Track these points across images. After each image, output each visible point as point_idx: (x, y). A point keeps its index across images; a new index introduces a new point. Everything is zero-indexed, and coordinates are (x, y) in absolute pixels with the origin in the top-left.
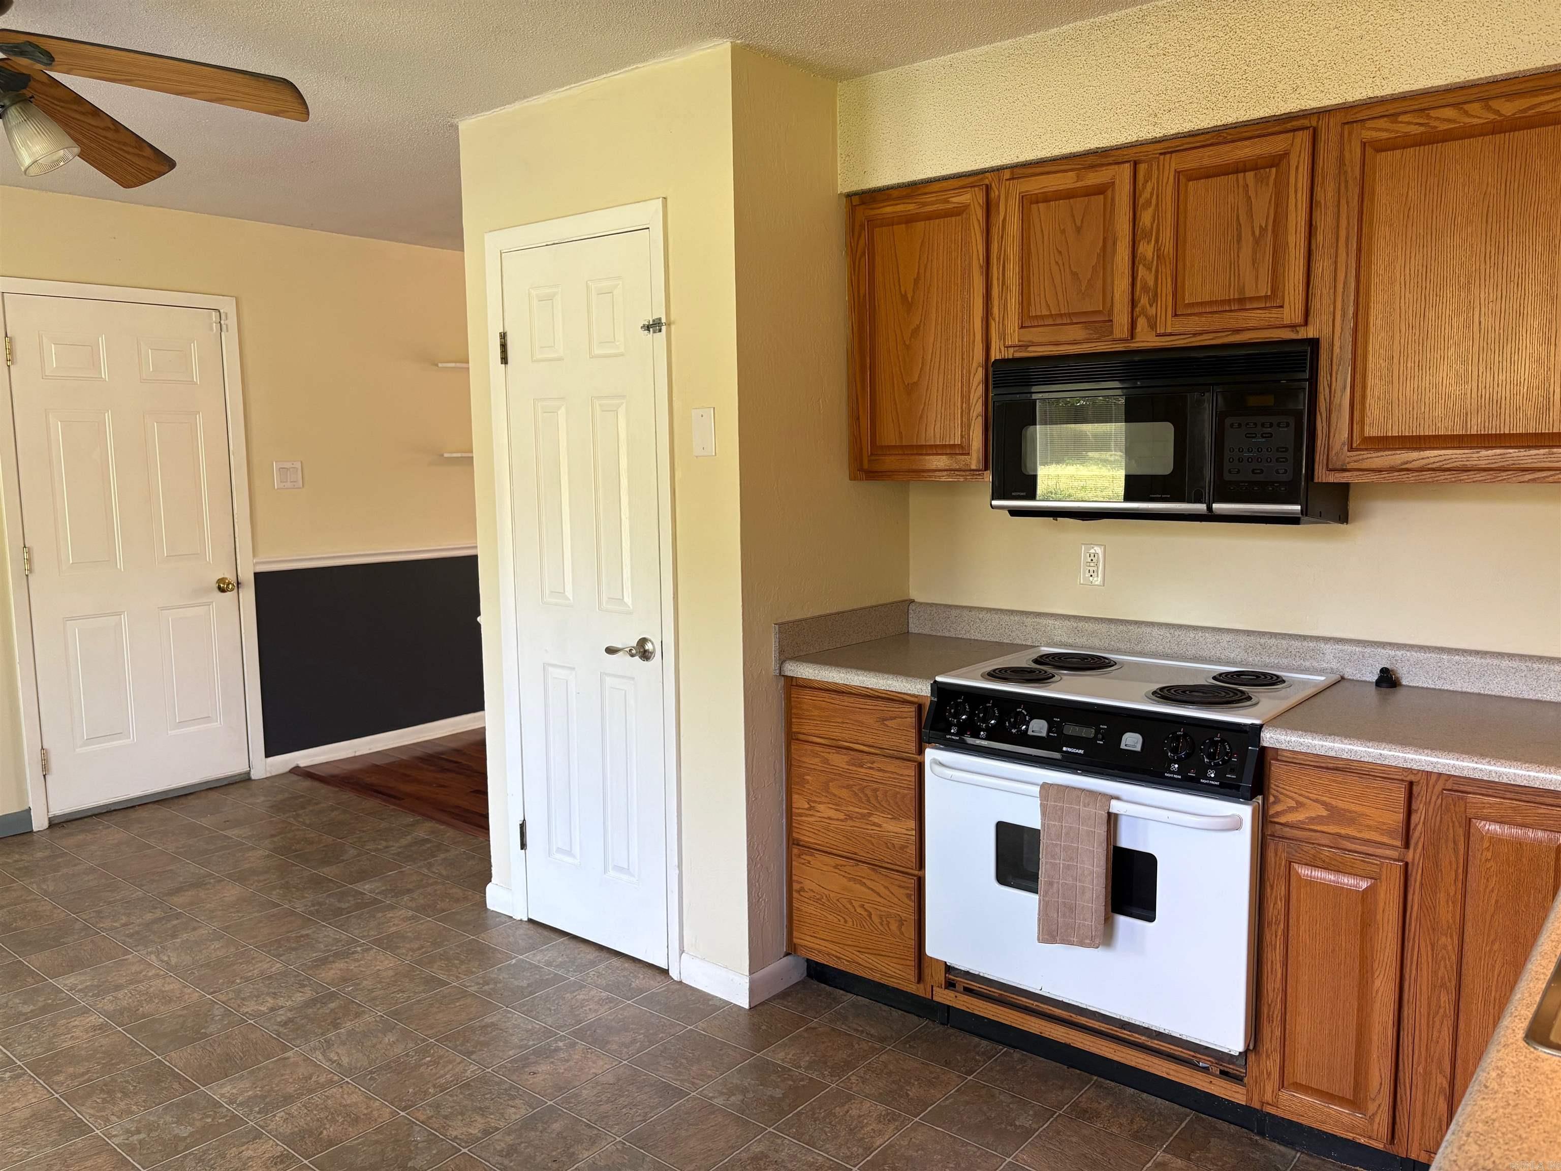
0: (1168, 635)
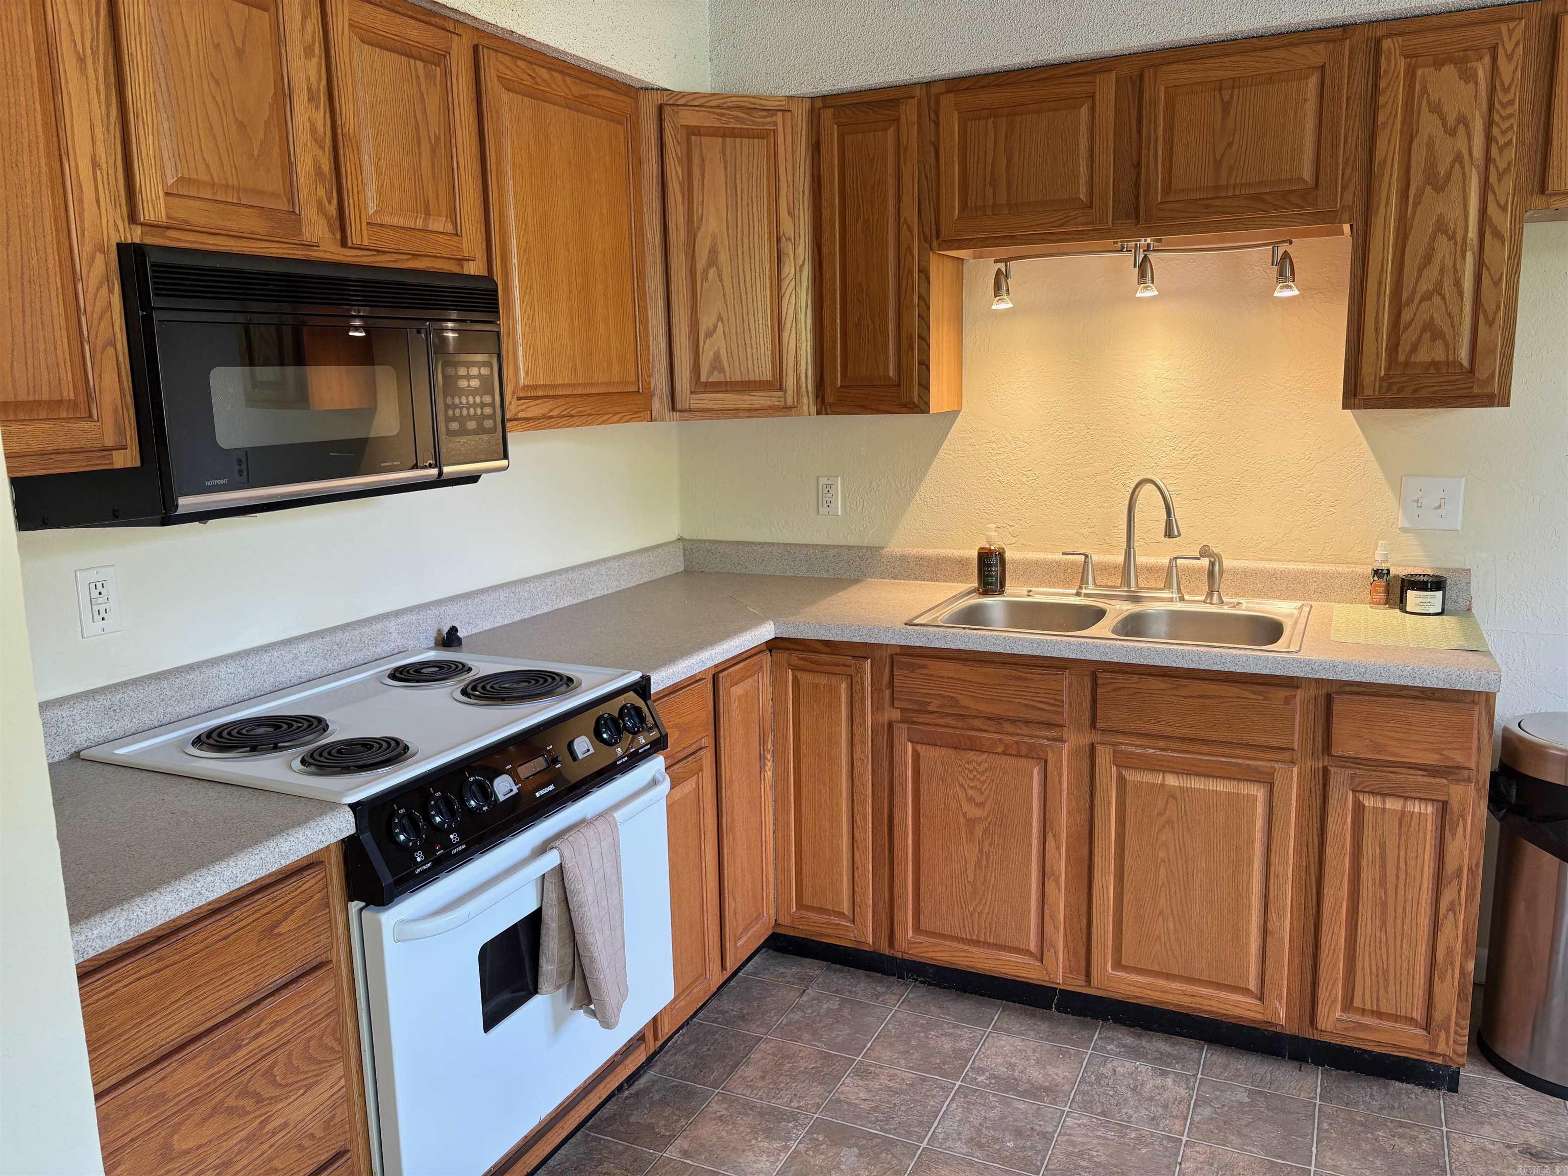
0: (241, 670)
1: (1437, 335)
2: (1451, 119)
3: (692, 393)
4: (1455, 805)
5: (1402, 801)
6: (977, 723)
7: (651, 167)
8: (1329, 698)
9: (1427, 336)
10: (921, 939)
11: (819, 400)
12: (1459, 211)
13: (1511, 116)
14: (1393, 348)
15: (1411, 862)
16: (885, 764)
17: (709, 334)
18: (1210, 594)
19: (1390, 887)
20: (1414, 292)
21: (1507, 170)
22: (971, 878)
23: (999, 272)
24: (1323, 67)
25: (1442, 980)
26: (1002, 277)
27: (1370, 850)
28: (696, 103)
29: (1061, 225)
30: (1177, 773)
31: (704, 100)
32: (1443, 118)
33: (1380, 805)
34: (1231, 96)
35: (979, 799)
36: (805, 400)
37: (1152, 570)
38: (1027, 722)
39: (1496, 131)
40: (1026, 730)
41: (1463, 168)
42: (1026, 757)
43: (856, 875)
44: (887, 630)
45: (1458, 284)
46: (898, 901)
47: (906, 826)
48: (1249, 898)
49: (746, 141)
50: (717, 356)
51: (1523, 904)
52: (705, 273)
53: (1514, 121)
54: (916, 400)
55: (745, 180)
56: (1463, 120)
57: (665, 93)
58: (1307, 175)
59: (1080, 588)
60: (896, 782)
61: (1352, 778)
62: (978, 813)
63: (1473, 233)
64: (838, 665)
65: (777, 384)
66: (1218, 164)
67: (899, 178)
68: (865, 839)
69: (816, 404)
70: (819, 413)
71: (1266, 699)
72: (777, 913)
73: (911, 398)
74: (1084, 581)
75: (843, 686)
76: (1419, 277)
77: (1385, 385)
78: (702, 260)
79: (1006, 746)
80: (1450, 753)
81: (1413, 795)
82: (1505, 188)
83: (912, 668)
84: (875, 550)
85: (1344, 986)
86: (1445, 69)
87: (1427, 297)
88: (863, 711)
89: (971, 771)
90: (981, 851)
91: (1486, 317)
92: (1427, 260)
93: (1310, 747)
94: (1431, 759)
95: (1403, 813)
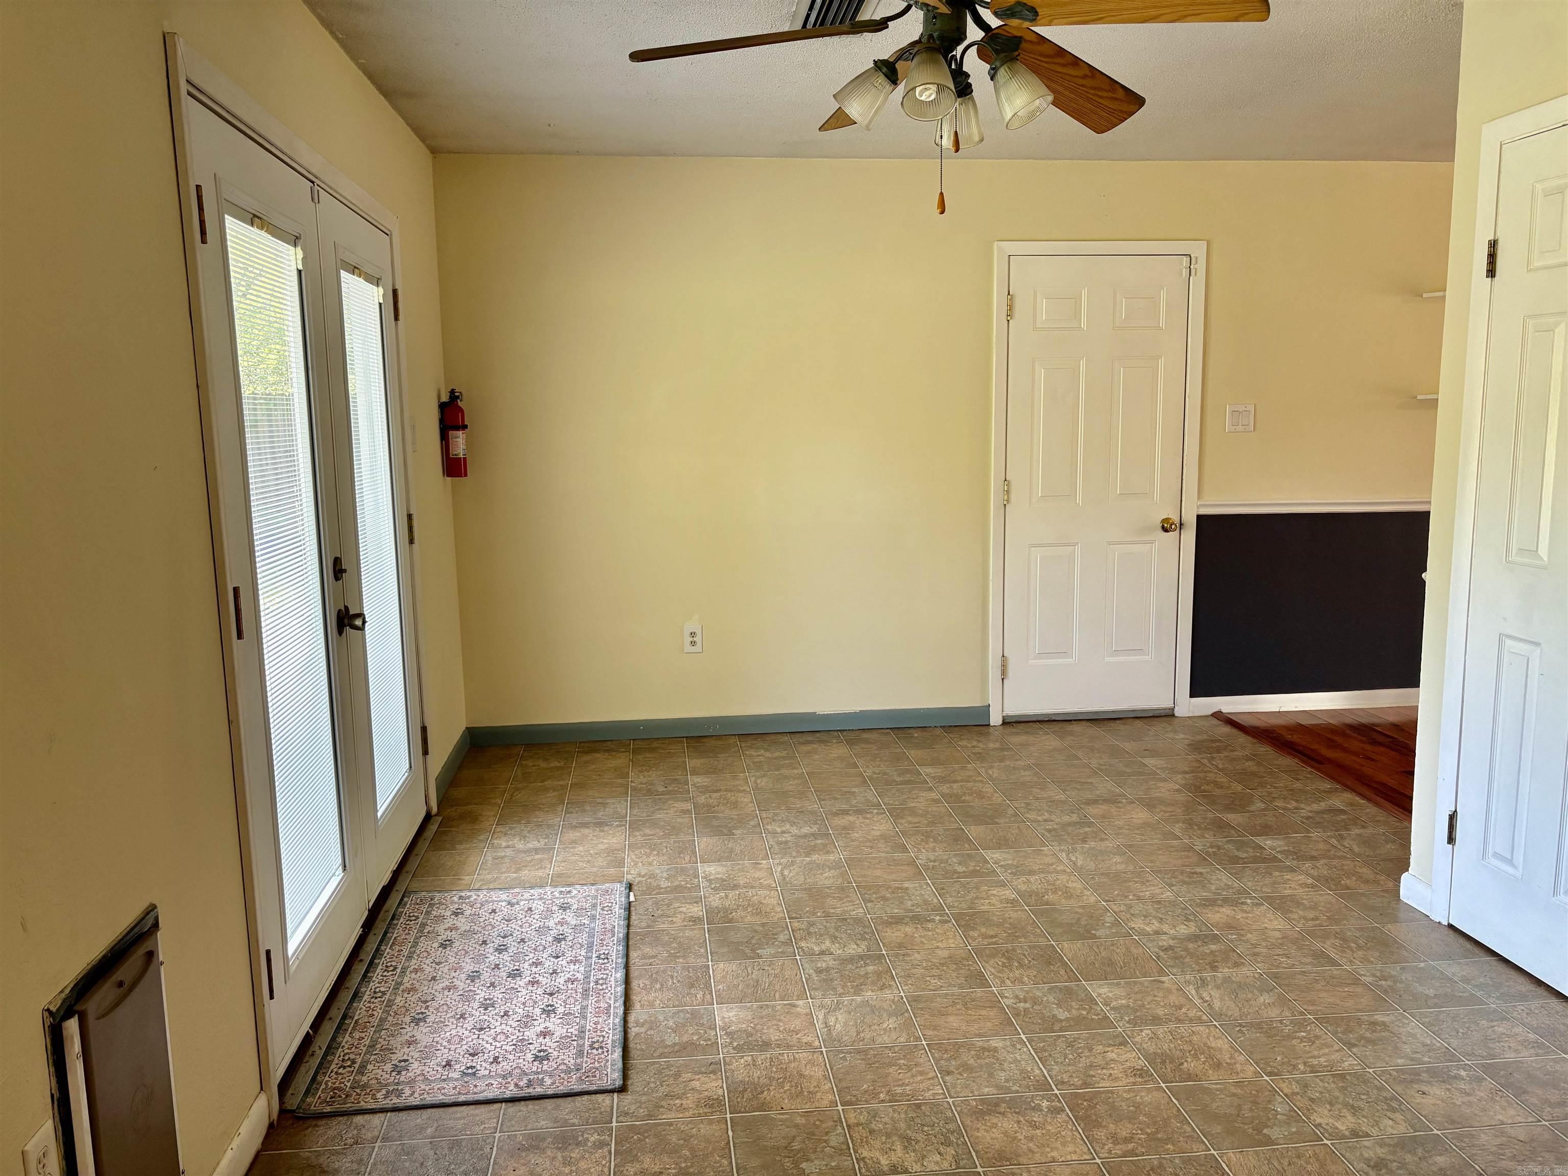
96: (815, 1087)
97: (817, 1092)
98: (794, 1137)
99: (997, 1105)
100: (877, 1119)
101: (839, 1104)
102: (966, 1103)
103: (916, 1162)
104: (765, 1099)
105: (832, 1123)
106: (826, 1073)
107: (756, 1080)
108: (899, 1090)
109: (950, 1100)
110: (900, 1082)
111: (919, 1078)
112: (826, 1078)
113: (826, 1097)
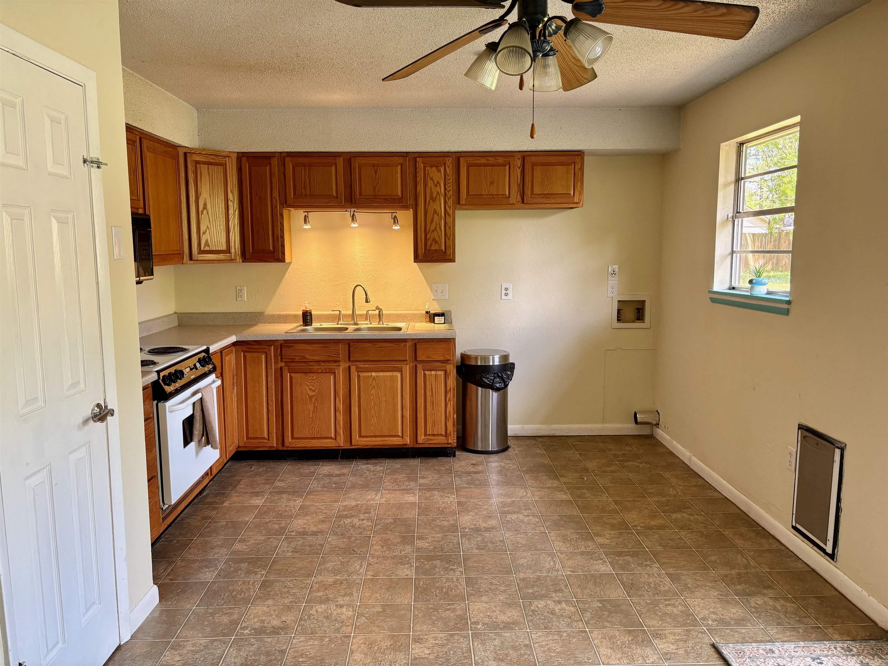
1: (436, 242)
2: (435, 182)
3: (198, 254)
4: (448, 371)
5: (435, 371)
6: (311, 364)
7: (183, 175)
8: (415, 344)
9: (434, 242)
10: (293, 441)
11: (243, 257)
12: (439, 208)
13: (450, 183)
14: (426, 245)
15: (439, 389)
16: (279, 382)
17: (204, 233)
18: (379, 321)
19: (434, 397)
20: (430, 230)
21: (450, 197)
22: (311, 416)
23: (305, 216)
24: (402, 164)
25: (448, 421)
26: (307, 217)
27: (428, 387)
28: (197, 152)
29: (328, 203)
30: (375, 372)
31: (200, 151)
32: (433, 182)
33: (430, 373)
34: (377, 169)
35: (313, 389)
36: (238, 257)
37: (361, 315)
38: (328, 361)
39: (447, 187)
40: (328, 364)
41: (439, 196)
42: (329, 373)
43: (269, 422)
44: (279, 335)
45: (440, 228)
46: (285, 429)
47: (288, 402)
48: (397, 407)
49: (216, 166)
50: (207, 241)
51: (468, 401)
52: (202, 212)
53: (451, 184)
54: (280, 258)
55: (216, 180)
56: (438, 183)
57: (187, 148)
58: (400, 194)
59: (338, 322)
60: (284, 388)
61: (423, 366)
62: (314, 394)
63: (443, 214)
64: (262, 349)
65: (228, 251)
66: (374, 188)
67: (271, 183)
68: (273, 410)
69: (242, 258)
70: (243, 262)
71: (399, 346)
72: (239, 442)
73: (279, 257)
74: (339, 319)
75: (263, 356)
76: (431, 225)
77: (424, 256)
78: (201, 208)
79: (322, 370)
80: (446, 356)
81: (438, 369)
82: (450, 202)
83: (289, 347)
84: (261, 314)
85: (424, 429)
86: (433, 168)
87: (433, 231)
88: (271, 364)
89: (310, 380)
90: (314, 406)
91: (448, 237)
92: (432, 221)
93: (411, 360)
94: (441, 358)
95: (436, 374)
96: (603, 642)
97: (601, 639)
98: (608, 617)
99: (505, 627)
100: (567, 623)
101: (588, 631)
102: (520, 629)
103: (549, 604)
104: (629, 636)
105: (590, 622)
106: (598, 649)
107: (638, 647)
108: (556, 637)
109: (528, 630)
110: (555, 641)
111: (544, 643)
112: (597, 646)
113: (596, 635)
